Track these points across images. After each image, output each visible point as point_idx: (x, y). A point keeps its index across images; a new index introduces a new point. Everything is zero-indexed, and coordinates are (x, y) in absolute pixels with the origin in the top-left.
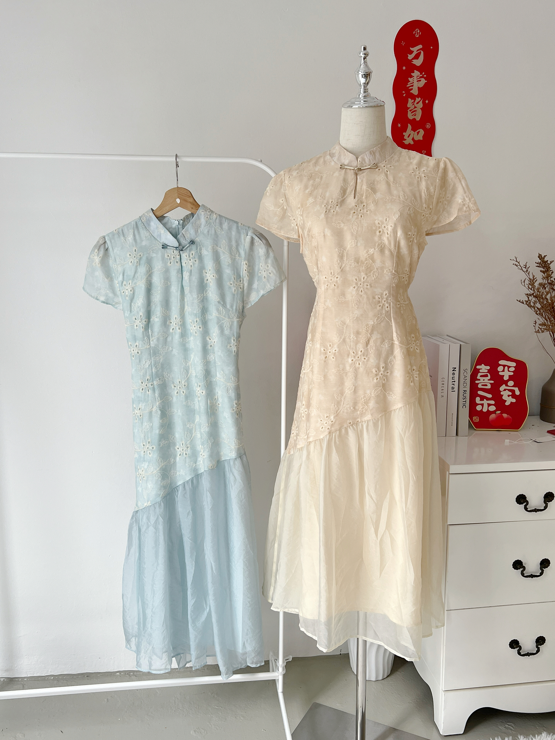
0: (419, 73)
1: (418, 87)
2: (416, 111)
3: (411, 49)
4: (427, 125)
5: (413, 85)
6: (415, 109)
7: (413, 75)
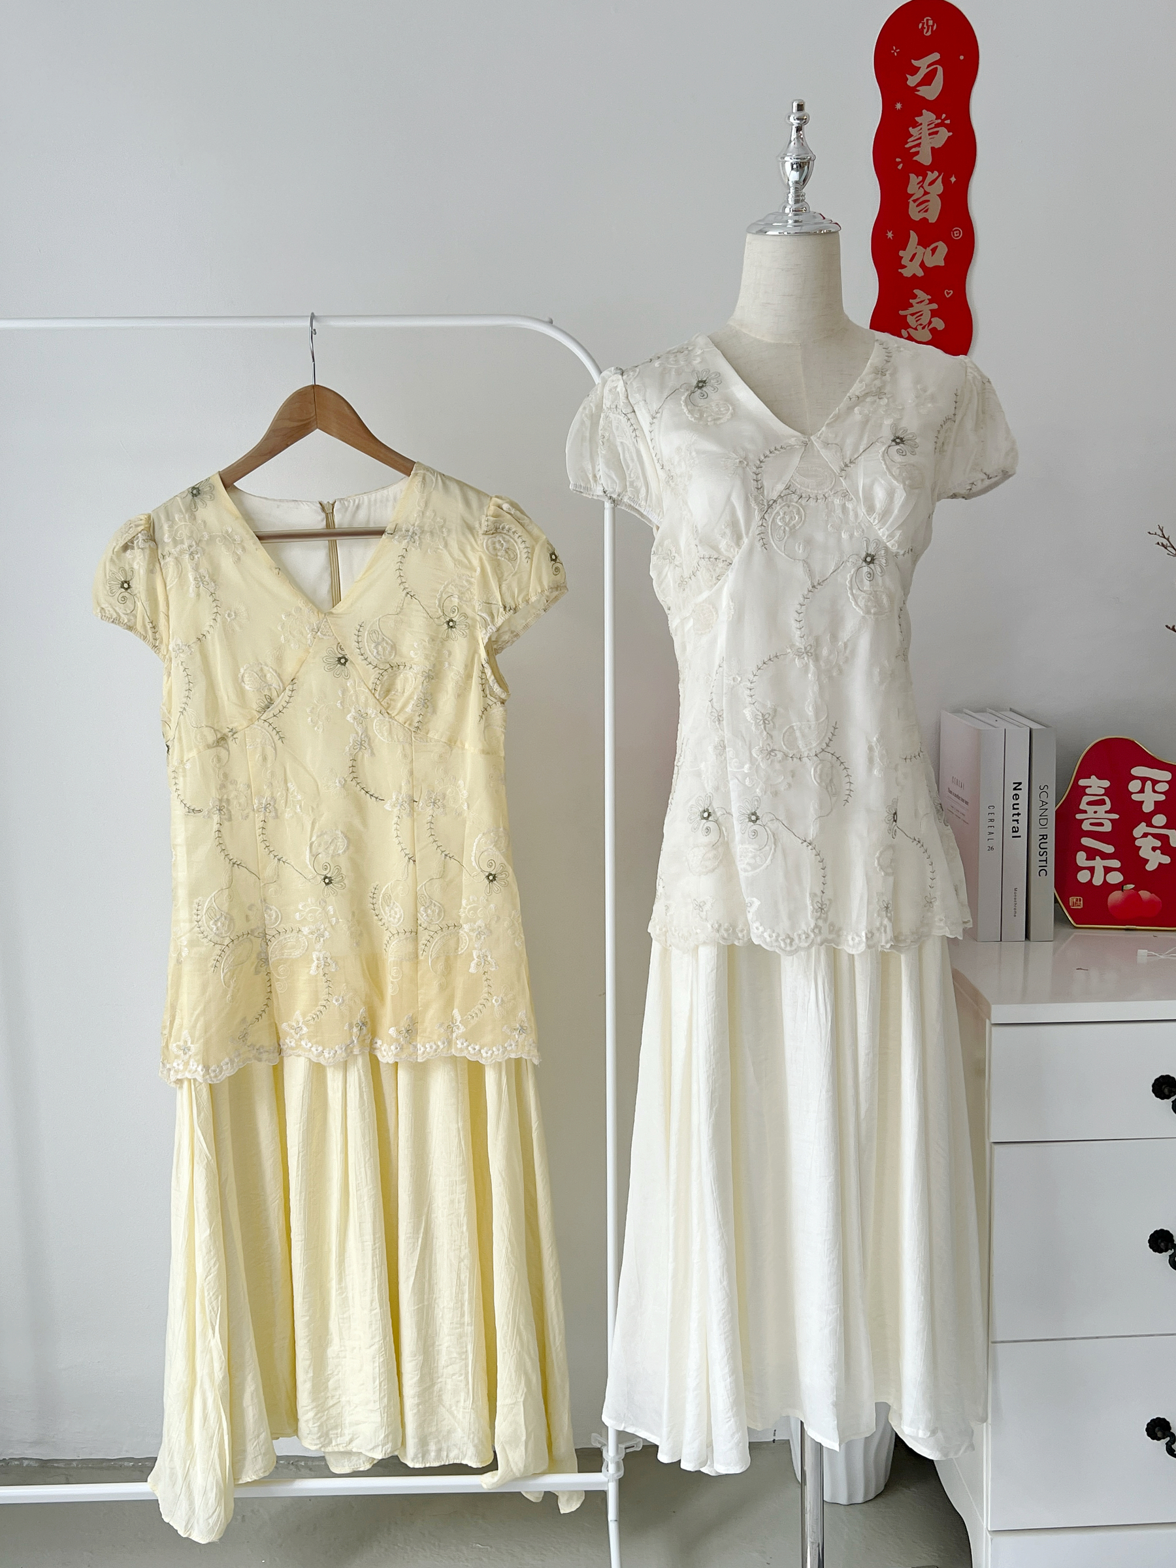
0: (935, 117)
1: (933, 148)
2: (928, 201)
3: (915, 63)
4: (955, 232)
5: (920, 143)
6: (926, 198)
7: (920, 122)
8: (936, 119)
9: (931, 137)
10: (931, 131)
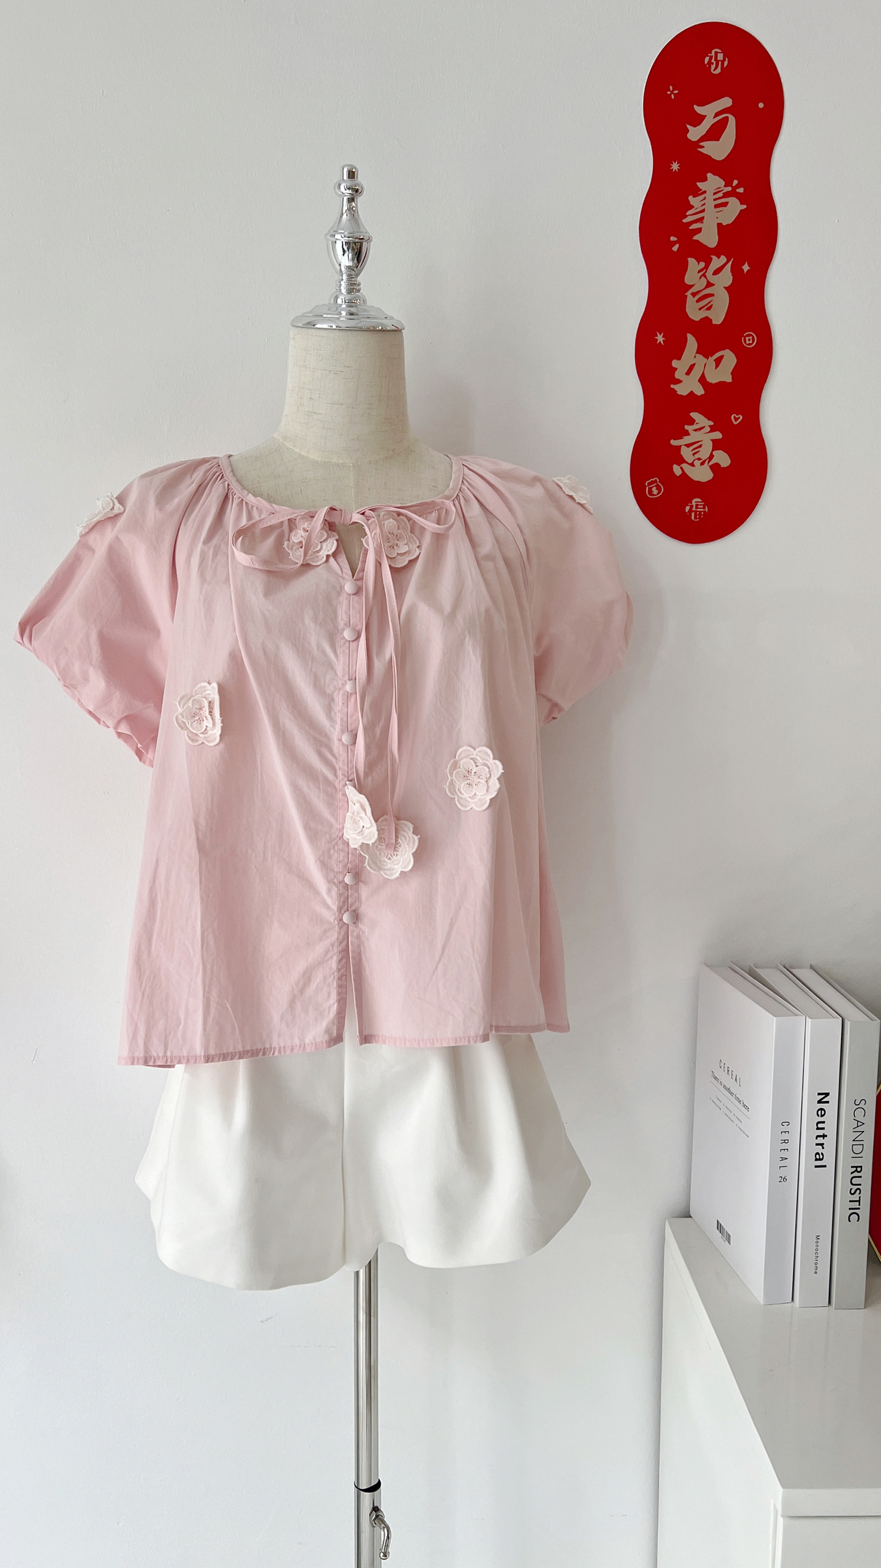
0: (722, 183)
1: (719, 225)
2: (713, 295)
3: (697, 108)
4: (747, 338)
5: (703, 218)
6: (708, 291)
7: (703, 189)
8: (725, 186)
9: (718, 209)
10: (719, 202)
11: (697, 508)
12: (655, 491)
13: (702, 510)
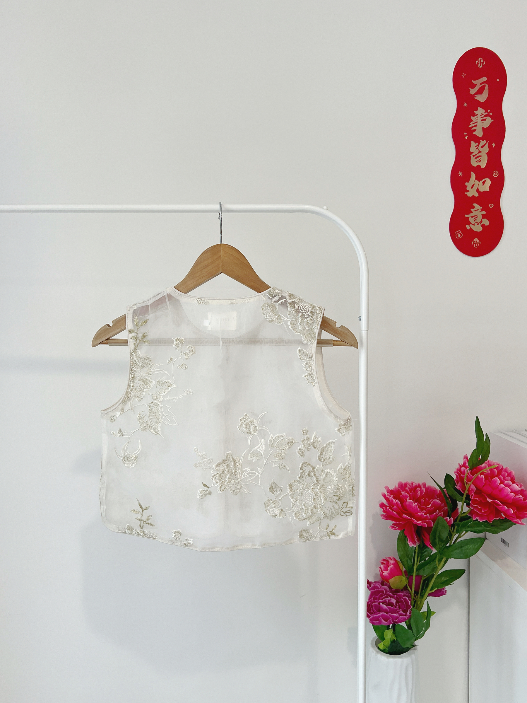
0: (484, 111)
1: (483, 128)
2: (481, 156)
3: (474, 82)
4: (495, 173)
5: (477, 125)
6: (479, 155)
7: (477, 114)
8: (485, 112)
9: (483, 122)
10: (483, 118)
11: (476, 241)
12: (459, 236)
13: (478, 243)
